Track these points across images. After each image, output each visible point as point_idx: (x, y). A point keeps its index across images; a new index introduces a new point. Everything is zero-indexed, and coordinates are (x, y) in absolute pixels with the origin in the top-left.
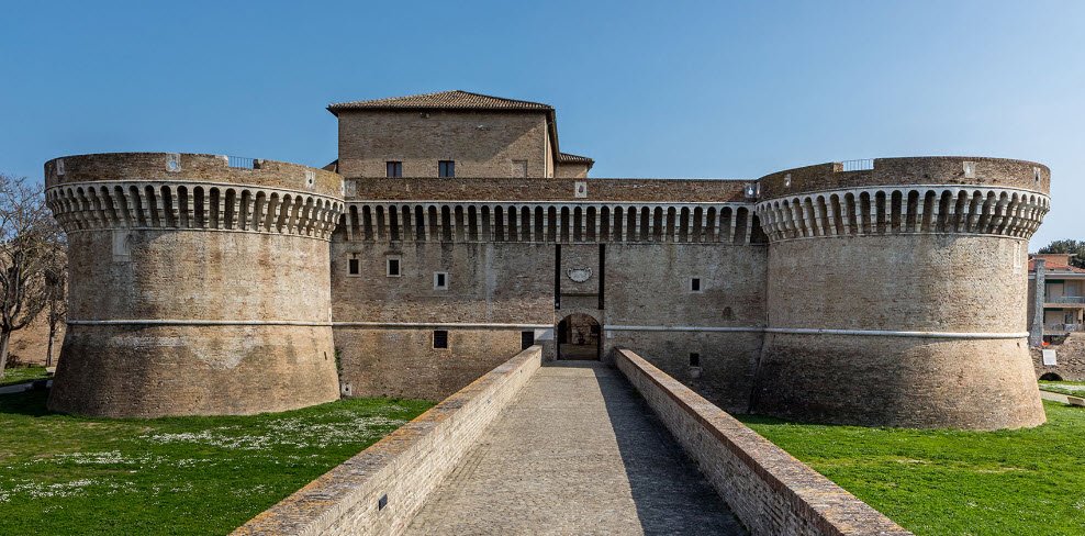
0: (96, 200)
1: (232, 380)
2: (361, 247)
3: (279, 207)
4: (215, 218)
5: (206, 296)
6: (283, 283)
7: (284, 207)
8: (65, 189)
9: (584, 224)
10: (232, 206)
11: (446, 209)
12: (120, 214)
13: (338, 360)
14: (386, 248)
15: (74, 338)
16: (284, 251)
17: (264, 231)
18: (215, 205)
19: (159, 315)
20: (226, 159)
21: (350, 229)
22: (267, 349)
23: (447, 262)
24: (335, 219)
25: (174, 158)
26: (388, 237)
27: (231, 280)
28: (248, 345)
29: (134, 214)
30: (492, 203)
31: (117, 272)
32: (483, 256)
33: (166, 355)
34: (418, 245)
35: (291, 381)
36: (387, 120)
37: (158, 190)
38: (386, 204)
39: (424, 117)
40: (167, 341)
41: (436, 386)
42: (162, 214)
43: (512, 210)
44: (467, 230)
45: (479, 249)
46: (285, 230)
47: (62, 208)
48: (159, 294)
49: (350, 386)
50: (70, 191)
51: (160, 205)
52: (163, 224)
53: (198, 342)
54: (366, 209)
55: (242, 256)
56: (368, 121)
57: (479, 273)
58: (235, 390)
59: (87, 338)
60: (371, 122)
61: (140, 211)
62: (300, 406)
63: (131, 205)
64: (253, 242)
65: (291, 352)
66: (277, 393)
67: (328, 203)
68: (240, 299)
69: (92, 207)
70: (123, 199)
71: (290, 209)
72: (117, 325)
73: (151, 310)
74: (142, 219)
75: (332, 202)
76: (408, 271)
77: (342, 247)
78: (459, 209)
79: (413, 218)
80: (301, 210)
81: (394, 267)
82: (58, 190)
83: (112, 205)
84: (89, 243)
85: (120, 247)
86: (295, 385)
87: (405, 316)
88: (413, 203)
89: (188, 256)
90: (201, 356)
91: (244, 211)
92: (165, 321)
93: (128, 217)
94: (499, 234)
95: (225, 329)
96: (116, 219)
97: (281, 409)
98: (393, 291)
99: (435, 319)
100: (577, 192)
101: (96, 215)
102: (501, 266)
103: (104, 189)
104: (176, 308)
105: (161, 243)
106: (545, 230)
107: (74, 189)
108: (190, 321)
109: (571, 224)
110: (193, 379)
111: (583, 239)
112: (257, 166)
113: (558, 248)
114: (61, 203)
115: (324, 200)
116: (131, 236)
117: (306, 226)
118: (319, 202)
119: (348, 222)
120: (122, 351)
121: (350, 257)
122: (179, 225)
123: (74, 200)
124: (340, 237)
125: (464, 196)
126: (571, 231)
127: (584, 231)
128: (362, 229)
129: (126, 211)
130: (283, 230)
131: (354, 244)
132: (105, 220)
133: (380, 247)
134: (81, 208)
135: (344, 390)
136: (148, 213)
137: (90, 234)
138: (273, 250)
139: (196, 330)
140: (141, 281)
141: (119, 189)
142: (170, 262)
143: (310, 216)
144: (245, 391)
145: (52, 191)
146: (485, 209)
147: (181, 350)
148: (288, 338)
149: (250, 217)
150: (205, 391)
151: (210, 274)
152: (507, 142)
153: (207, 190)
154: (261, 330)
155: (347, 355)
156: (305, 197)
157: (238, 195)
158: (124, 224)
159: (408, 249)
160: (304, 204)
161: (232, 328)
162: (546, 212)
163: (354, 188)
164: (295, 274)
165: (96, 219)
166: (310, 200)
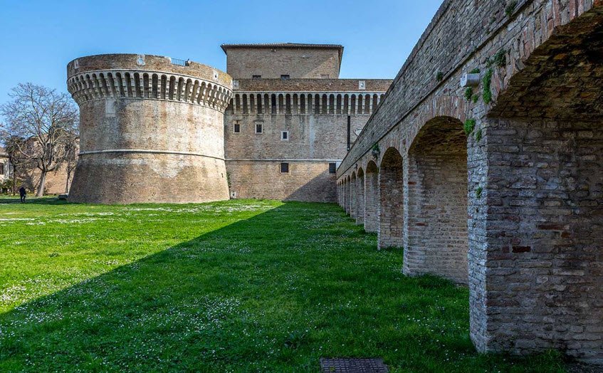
0: (97, 81)
1: (173, 184)
2: (241, 118)
3: (199, 89)
4: (164, 93)
5: (159, 136)
6: (200, 132)
7: (202, 89)
8: (79, 76)
9: (364, 104)
10: (173, 86)
11: (288, 96)
12: (110, 90)
13: (228, 178)
14: (255, 118)
15: (83, 162)
16: (201, 115)
17: (190, 102)
18: (164, 85)
19: (131, 147)
20: (170, 59)
21: (235, 107)
22: (192, 168)
23: (288, 126)
24: (228, 101)
25: (141, 57)
26: (256, 112)
27: (172, 129)
28: (182, 165)
29: (118, 89)
30: (314, 92)
31: (108, 123)
32: (308, 122)
33: (136, 169)
34: (272, 116)
35: (205, 186)
36: (254, 53)
37: (132, 75)
38: (255, 93)
39: (273, 51)
40: (136, 161)
41: (283, 193)
42: (134, 89)
43: (325, 96)
44: (299, 107)
45: (306, 118)
46: (202, 103)
47: (77, 88)
48: (132, 135)
49: (235, 193)
50: (82, 77)
51: (133, 84)
52: (134, 95)
53: (154, 163)
54: (245, 96)
55: (178, 115)
56: (242, 54)
57: (306, 131)
58: (174, 190)
59: (90, 161)
60: (245, 53)
61: (122, 87)
62: (209, 201)
63: (117, 84)
64: (184, 108)
65: (204, 171)
66: (197, 193)
67: (224, 90)
68: (177, 139)
69: (94, 86)
70: (112, 81)
71: (205, 90)
72: (107, 153)
73: (127, 144)
74: (122, 93)
75: (227, 90)
76: (267, 131)
77: (231, 118)
78: (295, 95)
79: (270, 100)
80: (211, 92)
81: (259, 129)
82: (74, 77)
83: (105, 84)
84: (92, 108)
85: (110, 109)
86: (207, 189)
87: (265, 155)
88: (270, 93)
89: (148, 114)
90: (155, 170)
91: (180, 90)
92: (135, 150)
93: (115, 92)
94: (317, 110)
95: (168, 155)
96: (108, 93)
97: (200, 201)
98: (259, 142)
99: (281, 157)
100: (360, 86)
101: (97, 91)
102: (318, 127)
103: (102, 75)
104: (141, 143)
105: (133, 106)
106: (342, 108)
107: (84, 76)
108: (149, 150)
109: (357, 104)
110: (151, 182)
111: (363, 113)
112: (187, 64)
113: (349, 117)
114: (76, 86)
115: (223, 88)
116: (116, 102)
117: (212, 103)
118: (220, 89)
119: (234, 103)
120: (110, 167)
121: (235, 123)
122: (143, 96)
123: (84, 83)
124: (230, 112)
125: (298, 88)
126: (357, 108)
127: (363, 108)
128: (242, 107)
129: (114, 88)
130: (201, 103)
131: (237, 116)
132: (101, 93)
133: (252, 117)
134: (88, 87)
135: (232, 195)
136: (126, 89)
137: (93, 103)
138: (195, 113)
139: (153, 156)
140: (122, 128)
141: (110, 75)
142: (138, 116)
143: (215, 96)
144: (180, 190)
145: (71, 79)
146: (310, 96)
147: (144, 166)
148: (203, 163)
149: (183, 94)
150: (157, 190)
151: (160, 124)
152: (318, 64)
153: (160, 75)
154: (189, 157)
155: (234, 175)
156: (213, 85)
157: (177, 80)
158: (112, 96)
159: (267, 117)
160: (213, 88)
161: (173, 155)
162: (343, 97)
163: (238, 84)
164: (207, 128)
165: (96, 93)
166: (215, 87)
